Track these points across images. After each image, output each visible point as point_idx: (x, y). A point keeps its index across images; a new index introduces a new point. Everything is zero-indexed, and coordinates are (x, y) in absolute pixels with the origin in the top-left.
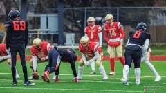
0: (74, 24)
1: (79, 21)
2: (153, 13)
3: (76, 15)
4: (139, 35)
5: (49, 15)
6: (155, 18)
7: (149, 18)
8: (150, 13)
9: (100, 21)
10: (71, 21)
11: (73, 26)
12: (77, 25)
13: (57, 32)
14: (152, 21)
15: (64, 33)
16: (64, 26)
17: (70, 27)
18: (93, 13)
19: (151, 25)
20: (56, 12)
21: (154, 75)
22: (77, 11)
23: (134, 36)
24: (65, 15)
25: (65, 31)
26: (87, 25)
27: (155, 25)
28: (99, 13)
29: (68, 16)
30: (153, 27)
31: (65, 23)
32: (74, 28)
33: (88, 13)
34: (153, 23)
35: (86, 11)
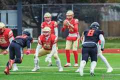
0: (32, 20)
1: (36, 17)
2: (105, 9)
3: (33, 11)
4: (92, 33)
5: (9, 11)
6: (107, 14)
7: (101, 14)
8: (103, 9)
9: (56, 17)
10: (29, 17)
11: (31, 22)
12: (34, 21)
13: (16, 27)
14: (104, 17)
15: (23, 28)
16: (23, 21)
17: (28, 22)
18: (49, 9)
19: (103, 20)
20: (15, 9)
21: (107, 67)
22: (35, 7)
23: (89, 35)
24: (23, 11)
25: (23, 26)
26: (44, 21)
27: (107, 20)
28: (55, 9)
29: (26, 12)
30: (105, 22)
31: (24, 19)
32: (32, 24)
33: (44, 9)
34: (105, 18)
35: (43, 7)
